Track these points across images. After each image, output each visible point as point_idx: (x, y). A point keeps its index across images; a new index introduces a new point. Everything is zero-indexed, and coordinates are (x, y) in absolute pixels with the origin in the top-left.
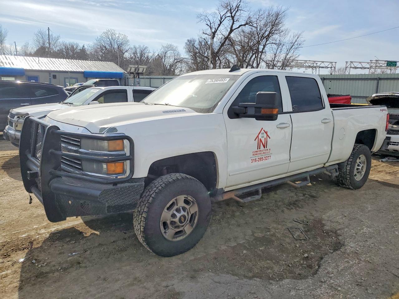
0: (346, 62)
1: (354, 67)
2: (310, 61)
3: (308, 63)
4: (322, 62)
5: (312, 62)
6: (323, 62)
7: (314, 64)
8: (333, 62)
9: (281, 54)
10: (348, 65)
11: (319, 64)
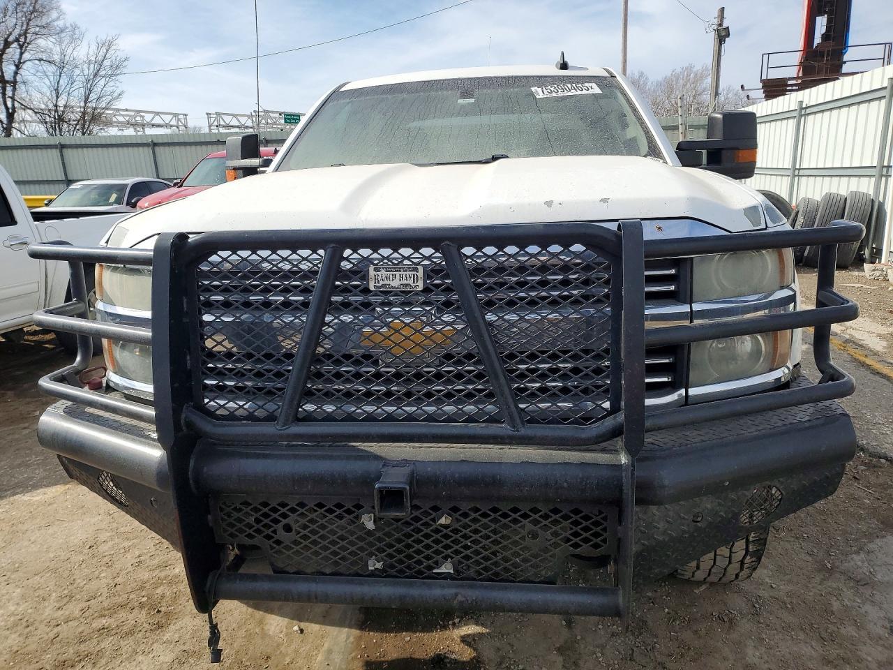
0: (207, 114)
1: (224, 124)
2: (127, 110)
3: (123, 116)
4: (155, 112)
5: (133, 114)
6: (158, 113)
7: (137, 119)
8: (179, 114)
9: (73, 89)
10: (212, 120)
11: (148, 118)
